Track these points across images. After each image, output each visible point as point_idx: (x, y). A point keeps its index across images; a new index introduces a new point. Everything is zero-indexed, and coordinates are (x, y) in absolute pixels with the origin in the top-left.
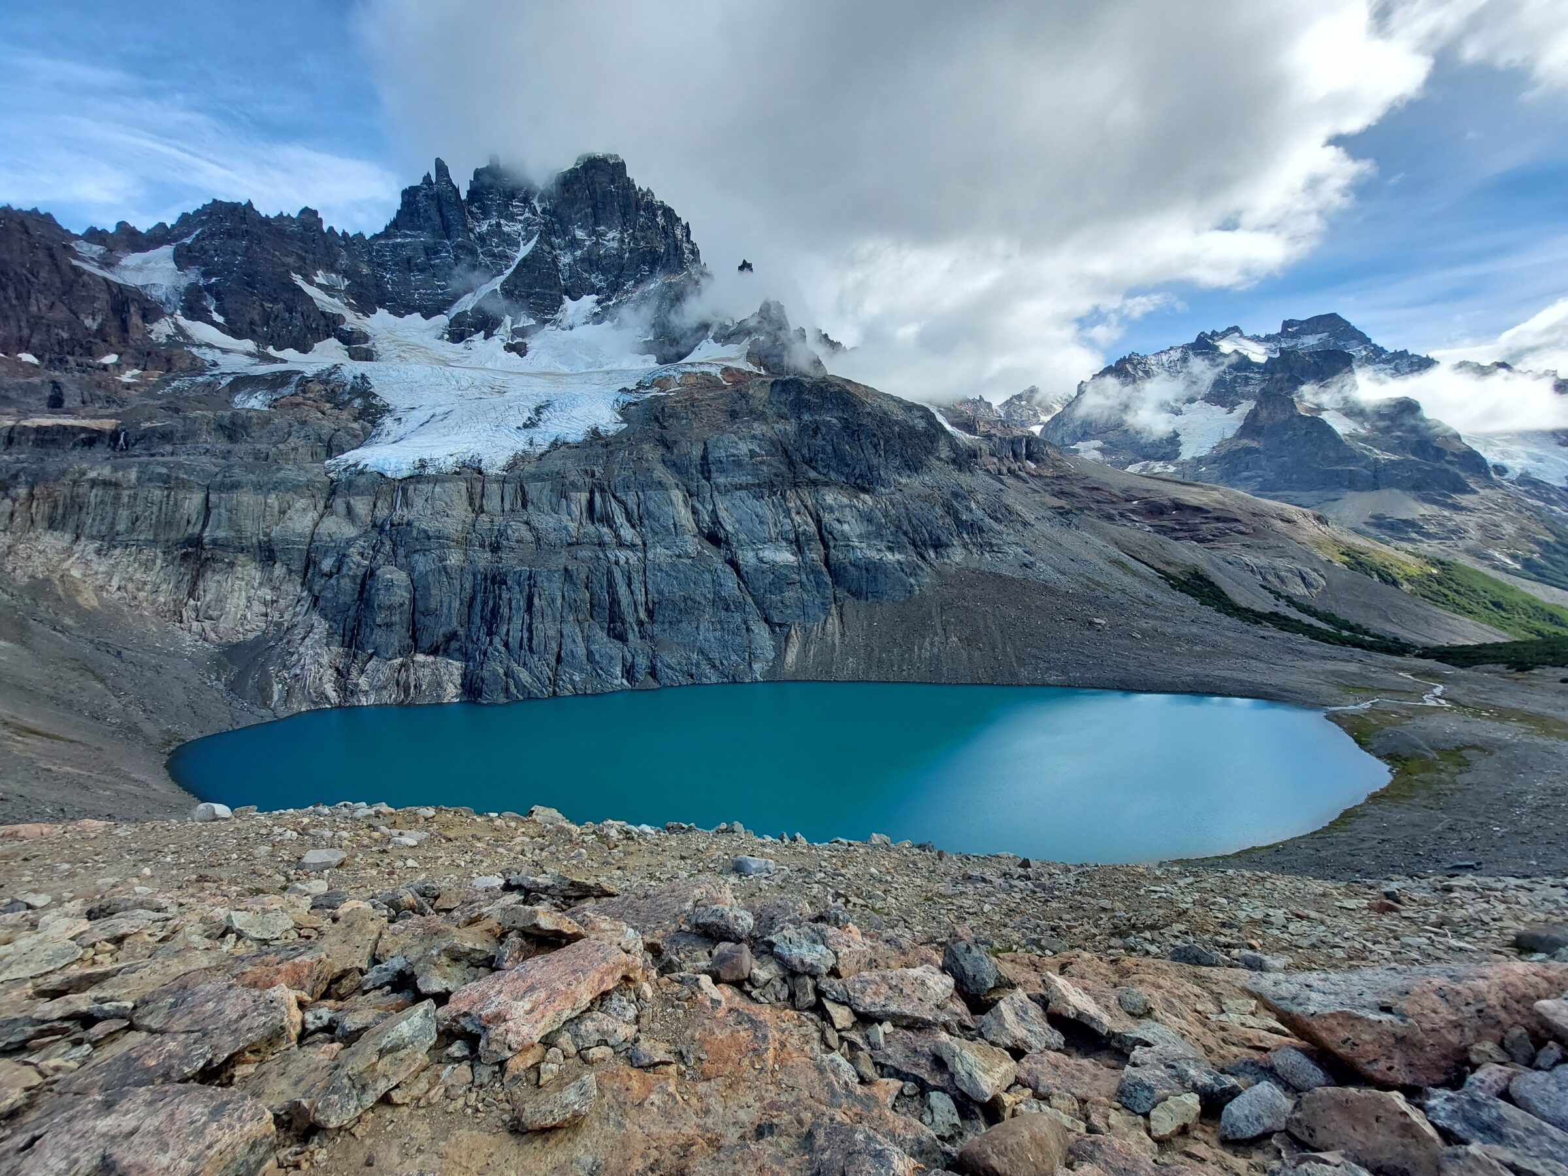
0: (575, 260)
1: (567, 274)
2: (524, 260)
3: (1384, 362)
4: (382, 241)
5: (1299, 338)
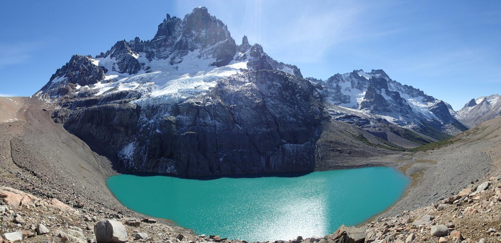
0: (192, 40)
1: (190, 45)
2: (178, 42)
3: (392, 83)
4: (154, 41)
5: (375, 74)
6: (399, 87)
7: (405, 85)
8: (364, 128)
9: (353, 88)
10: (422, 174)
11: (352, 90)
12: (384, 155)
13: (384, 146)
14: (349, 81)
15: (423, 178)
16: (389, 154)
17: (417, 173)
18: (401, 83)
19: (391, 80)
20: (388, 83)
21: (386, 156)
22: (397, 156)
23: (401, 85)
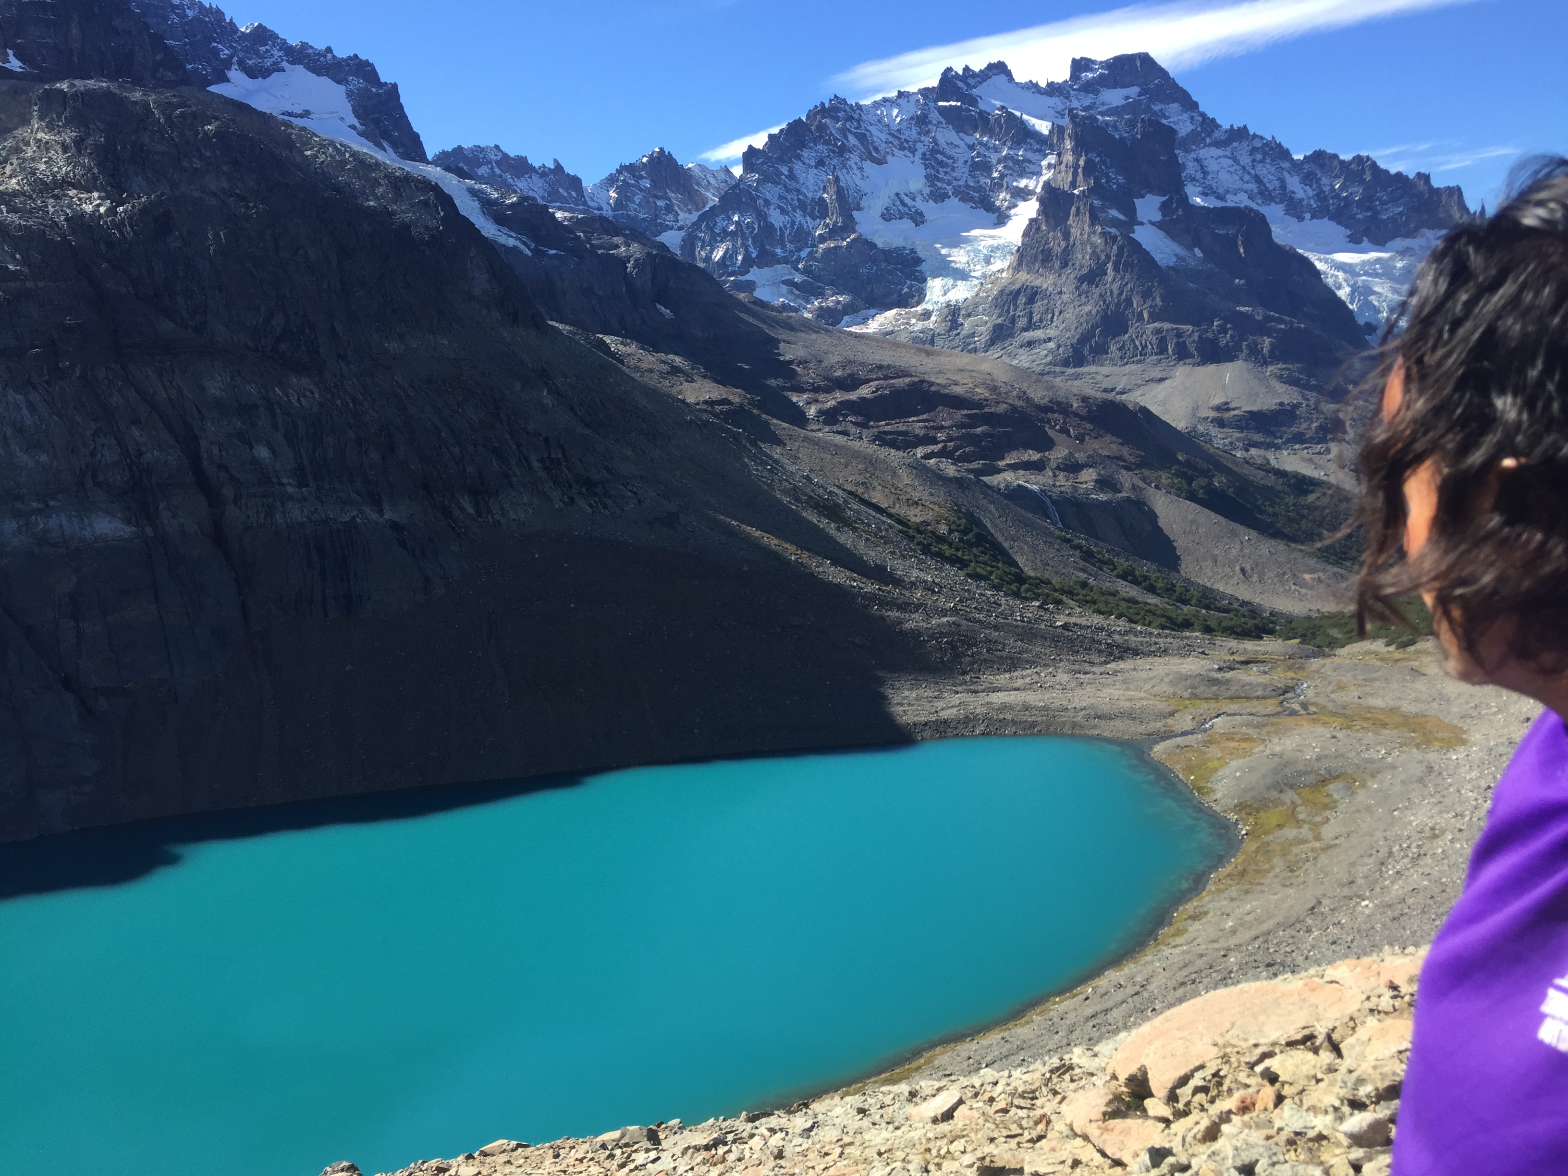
3: (1217, 144)
5: (1097, 93)
6: (1266, 172)
7: (1319, 158)
8: (999, 471)
9: (939, 196)
10: (1326, 807)
11: (929, 208)
12: (1096, 658)
13: (1114, 594)
14: (913, 151)
15: (1318, 838)
16: (1136, 653)
17: (1289, 796)
18: (1285, 145)
19: (1209, 124)
20: (1187, 151)
21: (1112, 666)
22: (1192, 665)
23: (1285, 154)
